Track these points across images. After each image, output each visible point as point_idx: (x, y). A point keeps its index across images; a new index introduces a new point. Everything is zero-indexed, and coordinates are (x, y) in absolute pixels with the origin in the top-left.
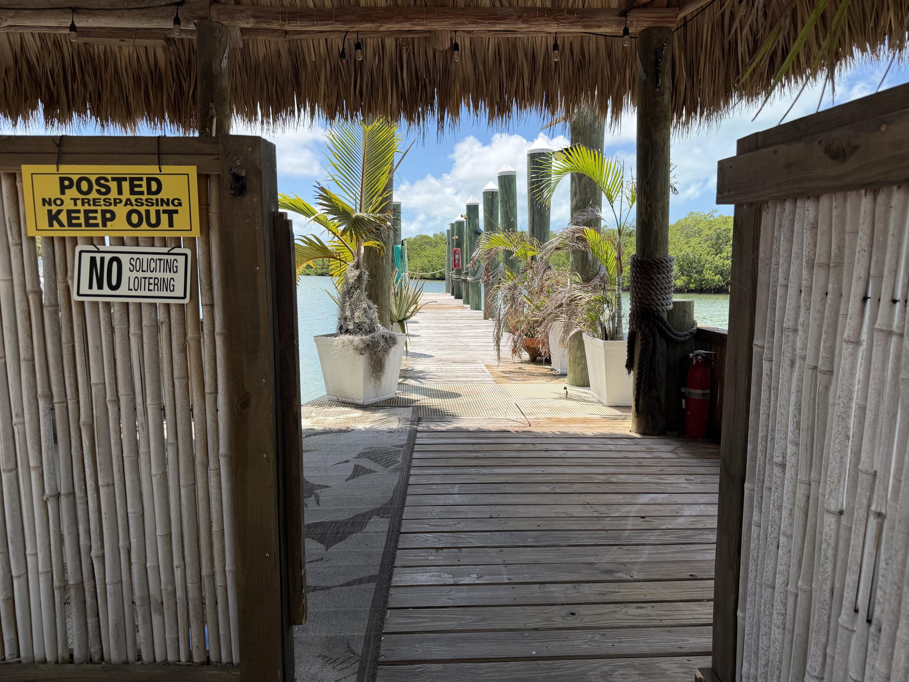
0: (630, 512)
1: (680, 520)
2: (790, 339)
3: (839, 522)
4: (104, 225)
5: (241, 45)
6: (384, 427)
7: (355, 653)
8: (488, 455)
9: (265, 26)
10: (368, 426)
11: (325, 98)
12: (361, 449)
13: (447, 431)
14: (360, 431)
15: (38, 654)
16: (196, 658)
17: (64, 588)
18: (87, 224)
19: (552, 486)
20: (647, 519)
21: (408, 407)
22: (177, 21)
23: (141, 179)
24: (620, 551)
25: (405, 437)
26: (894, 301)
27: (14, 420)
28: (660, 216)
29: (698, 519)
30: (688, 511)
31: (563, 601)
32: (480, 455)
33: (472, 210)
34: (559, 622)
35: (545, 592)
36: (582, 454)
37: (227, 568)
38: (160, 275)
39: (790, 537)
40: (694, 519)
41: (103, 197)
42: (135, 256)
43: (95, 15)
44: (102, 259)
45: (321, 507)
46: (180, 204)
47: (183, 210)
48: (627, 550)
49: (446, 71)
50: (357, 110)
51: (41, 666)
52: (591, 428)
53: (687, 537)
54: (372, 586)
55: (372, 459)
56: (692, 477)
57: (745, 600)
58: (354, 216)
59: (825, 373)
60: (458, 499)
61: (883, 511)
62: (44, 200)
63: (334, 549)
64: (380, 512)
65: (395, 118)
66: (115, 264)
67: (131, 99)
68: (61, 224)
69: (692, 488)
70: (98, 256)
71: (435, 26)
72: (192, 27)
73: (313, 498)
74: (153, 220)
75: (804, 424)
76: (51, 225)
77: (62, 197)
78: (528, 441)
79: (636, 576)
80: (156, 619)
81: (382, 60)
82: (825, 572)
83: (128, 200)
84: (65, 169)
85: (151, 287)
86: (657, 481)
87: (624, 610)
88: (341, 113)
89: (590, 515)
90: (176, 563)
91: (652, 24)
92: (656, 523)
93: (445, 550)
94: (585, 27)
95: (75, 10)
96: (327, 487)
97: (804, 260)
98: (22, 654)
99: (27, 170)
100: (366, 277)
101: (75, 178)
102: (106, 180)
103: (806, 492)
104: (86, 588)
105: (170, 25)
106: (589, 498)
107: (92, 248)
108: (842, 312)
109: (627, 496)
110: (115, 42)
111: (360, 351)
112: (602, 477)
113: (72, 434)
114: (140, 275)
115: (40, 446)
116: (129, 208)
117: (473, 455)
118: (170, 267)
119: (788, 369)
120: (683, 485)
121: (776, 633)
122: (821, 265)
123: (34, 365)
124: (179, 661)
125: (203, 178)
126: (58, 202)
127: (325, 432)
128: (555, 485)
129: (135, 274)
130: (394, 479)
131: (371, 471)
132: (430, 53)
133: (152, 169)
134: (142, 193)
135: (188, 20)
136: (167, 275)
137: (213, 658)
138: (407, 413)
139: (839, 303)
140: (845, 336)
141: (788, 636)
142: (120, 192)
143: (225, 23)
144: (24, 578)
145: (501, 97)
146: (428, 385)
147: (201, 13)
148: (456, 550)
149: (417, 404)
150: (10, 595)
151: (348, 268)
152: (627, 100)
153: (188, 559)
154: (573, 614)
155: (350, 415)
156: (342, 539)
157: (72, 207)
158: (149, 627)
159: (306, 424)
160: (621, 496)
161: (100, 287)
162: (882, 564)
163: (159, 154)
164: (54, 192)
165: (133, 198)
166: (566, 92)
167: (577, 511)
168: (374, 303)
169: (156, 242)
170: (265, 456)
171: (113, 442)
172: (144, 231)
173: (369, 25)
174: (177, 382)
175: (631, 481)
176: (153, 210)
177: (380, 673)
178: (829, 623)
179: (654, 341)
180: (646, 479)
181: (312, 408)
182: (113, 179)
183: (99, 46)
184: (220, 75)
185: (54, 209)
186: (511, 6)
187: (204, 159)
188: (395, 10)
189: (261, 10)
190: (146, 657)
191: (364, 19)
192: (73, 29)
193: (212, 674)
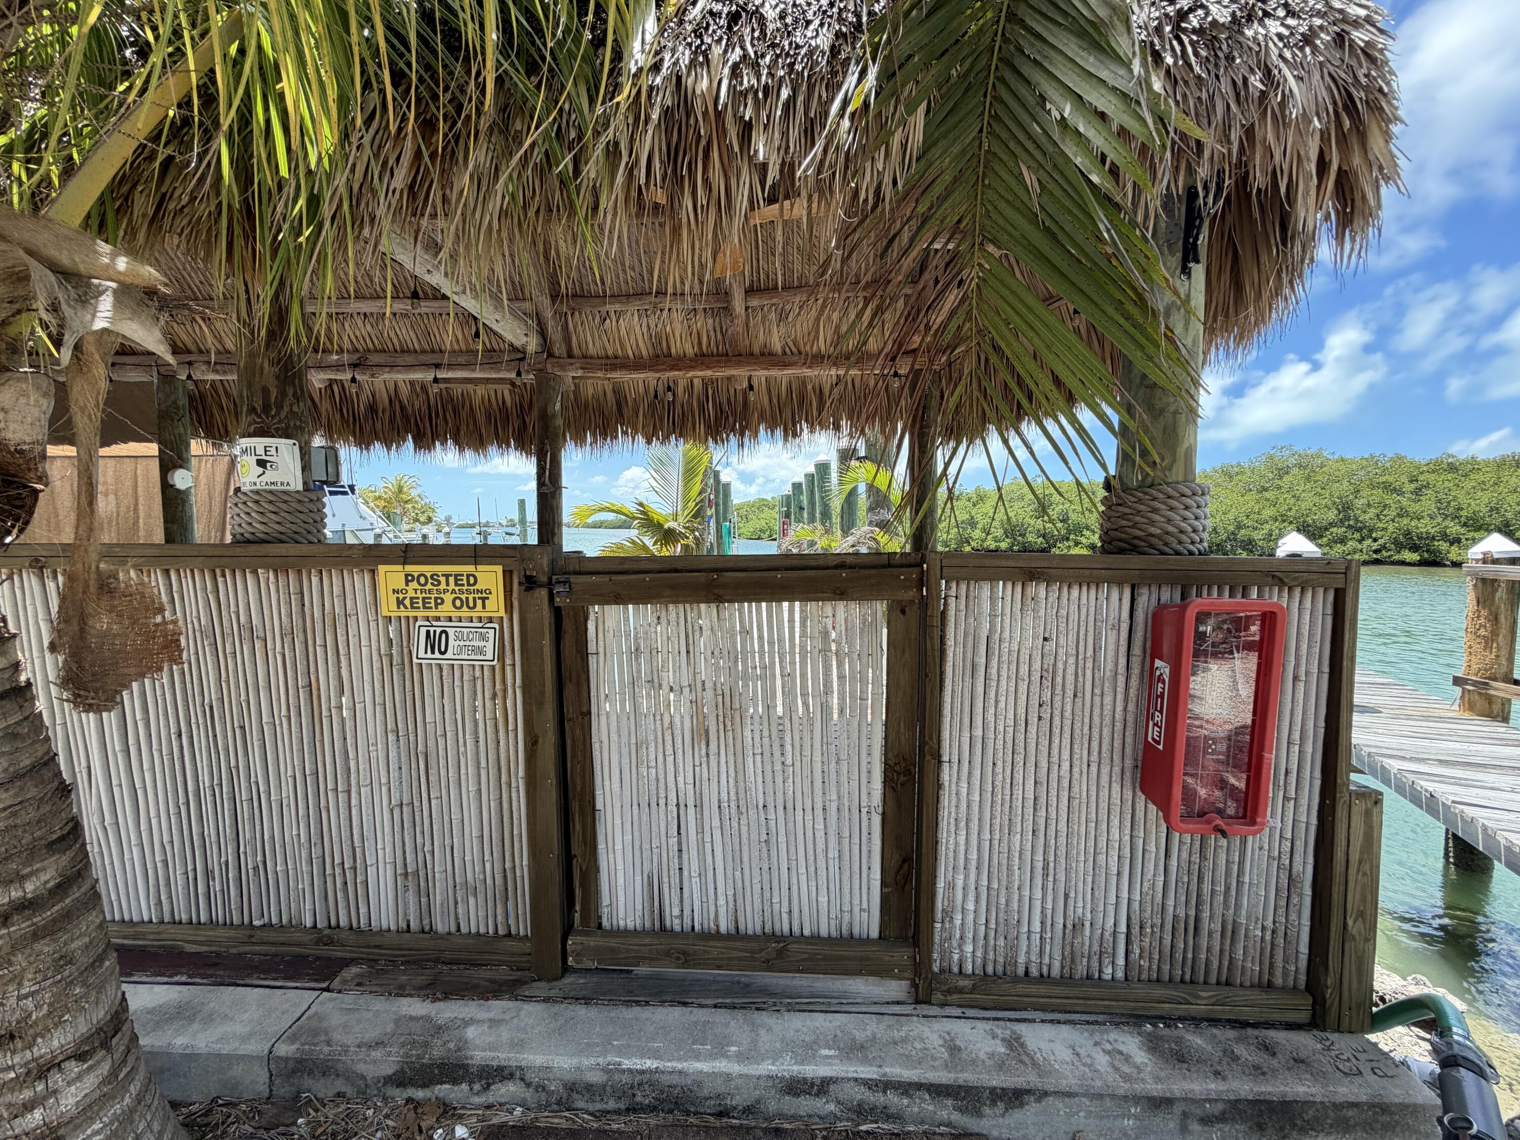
4: (437, 608)
5: (572, 389)
9: (592, 374)
11: (643, 427)
15: (385, 926)
16: (501, 932)
17: (406, 875)
18: (424, 607)
22: (519, 374)
23: (463, 575)
33: (797, 487)
37: (524, 863)
38: (476, 643)
41: (435, 588)
42: (458, 630)
43: (455, 369)
44: (435, 632)
46: (490, 593)
47: (492, 597)
49: (746, 405)
50: (671, 436)
51: (386, 934)
58: (666, 527)
62: (394, 590)
65: (704, 441)
66: (444, 635)
67: (483, 431)
68: (406, 607)
70: (432, 629)
71: (734, 372)
72: (532, 377)
74: (471, 605)
76: (399, 608)
77: (407, 588)
80: (472, 900)
81: (691, 396)
83: (453, 590)
84: (409, 568)
85: (470, 652)
88: (657, 438)
90: (486, 857)
94: (864, 370)
95: (438, 366)
98: (373, 924)
99: (382, 569)
101: (416, 575)
102: (438, 576)
104: (421, 875)
105: (513, 375)
107: (428, 623)
110: (470, 387)
113: (412, 759)
114: (462, 643)
115: (389, 767)
116: (454, 596)
118: (483, 638)
123: (385, 708)
124: (488, 933)
125: (507, 574)
126: (404, 591)
129: (458, 642)
132: (732, 391)
133: (470, 568)
134: (463, 585)
135: (528, 372)
136: (482, 644)
137: (513, 932)
142: (448, 584)
143: (559, 373)
144: (375, 866)
145: (794, 423)
147: (540, 366)
150: (365, 879)
153: (495, 855)
157: (414, 595)
158: (466, 905)
161: (433, 652)
163: (476, 557)
164: (401, 585)
165: (457, 588)
169: (474, 620)
170: (550, 781)
171: (441, 765)
172: (465, 613)
173: (678, 373)
174: (488, 722)
176: (471, 597)
182: (443, 575)
183: (458, 389)
184: (554, 416)
185: (401, 596)
186: (800, 353)
187: (508, 561)
188: (702, 359)
189: (588, 361)
190: (464, 929)
191: (673, 368)
192: (436, 380)
193: (511, 944)
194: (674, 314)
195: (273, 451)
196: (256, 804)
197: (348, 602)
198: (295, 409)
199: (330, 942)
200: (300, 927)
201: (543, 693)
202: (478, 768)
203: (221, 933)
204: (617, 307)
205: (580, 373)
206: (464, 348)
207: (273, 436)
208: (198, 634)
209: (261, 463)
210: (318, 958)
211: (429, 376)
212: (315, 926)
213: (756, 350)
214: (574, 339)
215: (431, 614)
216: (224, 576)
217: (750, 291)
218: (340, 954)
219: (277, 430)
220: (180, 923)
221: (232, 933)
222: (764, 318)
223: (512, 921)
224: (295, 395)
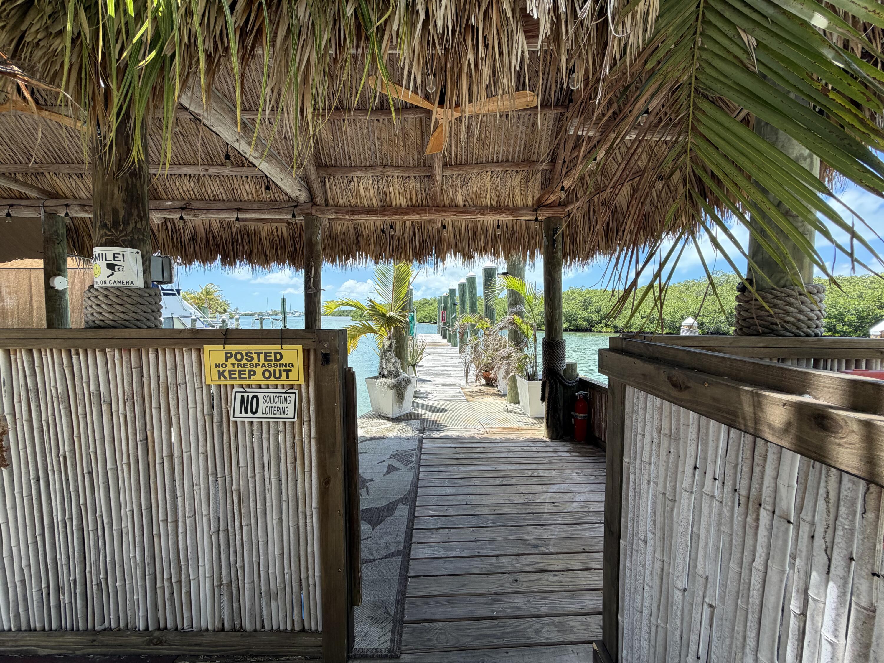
0: (546, 499)
1: (575, 505)
2: (647, 468)
3: (683, 595)
4: (250, 378)
5: (328, 226)
6: (404, 435)
7: (389, 614)
8: (464, 456)
9: (341, 217)
10: (395, 435)
11: (373, 252)
12: (391, 452)
13: (441, 438)
14: (391, 438)
15: (203, 626)
16: (297, 628)
17: (220, 585)
18: (240, 378)
19: (501, 479)
20: (556, 504)
21: (417, 419)
22: (294, 216)
23: (271, 353)
24: (542, 530)
25: (416, 443)
26: (715, 479)
27: (195, 487)
28: (557, 318)
29: (585, 504)
30: (580, 497)
31: (510, 570)
32: (460, 456)
33: (452, 292)
34: (509, 588)
35: (499, 563)
36: (517, 455)
37: (316, 574)
38: (281, 405)
39: (651, 587)
40: (582, 504)
41: (249, 363)
42: (266, 395)
43: (250, 212)
44: (248, 396)
45: (369, 497)
46: (293, 366)
47: (294, 370)
48: (545, 529)
49: (439, 238)
50: (390, 258)
51: (205, 634)
52: (522, 434)
53: (580, 518)
54: (399, 558)
55: (398, 460)
56: (580, 471)
57: (623, 611)
58: (387, 315)
59: (671, 500)
60: (447, 491)
61: (714, 604)
62: (216, 365)
63: (377, 529)
64: (403, 500)
65: (411, 261)
66: (255, 399)
67: (268, 253)
68: (225, 378)
69: (581, 480)
70: (245, 395)
71: (433, 217)
72: (302, 218)
73: (365, 489)
74: (277, 375)
75: (659, 525)
76: (219, 378)
77: (226, 363)
78: (487, 445)
79: (552, 550)
80: (274, 604)
81: (404, 232)
82: (676, 624)
83: (264, 364)
84: (228, 347)
85: (275, 412)
86: (560, 474)
87: (546, 577)
88: (382, 259)
89: (523, 501)
90: (286, 571)
91: (551, 215)
92: (561, 507)
93: (441, 530)
94: (514, 217)
95: (239, 210)
96: (373, 481)
97: (654, 427)
98: (194, 626)
99: (207, 348)
100: (394, 344)
101: (234, 353)
102: (251, 353)
103: (661, 566)
104: (233, 585)
105: (290, 217)
106: (522, 489)
107: (242, 390)
108: (680, 469)
109: (544, 486)
110: (260, 225)
111: (391, 388)
112: (529, 472)
113: (228, 495)
114: (269, 405)
115: (209, 502)
116: (264, 368)
117: (455, 456)
118: (286, 401)
119: (646, 486)
120: (575, 477)
121: (645, 644)
122: (665, 435)
123: (207, 456)
124: (286, 629)
125: (306, 352)
126: (224, 366)
127: (373, 439)
128: (503, 479)
129: (266, 405)
130: (411, 475)
131: (398, 469)
132: (430, 229)
133: (277, 347)
134: (271, 360)
135: (299, 215)
136: (285, 405)
137: (307, 627)
138: (417, 424)
139: (678, 461)
140: (683, 486)
141: (652, 650)
142: (259, 360)
143: (320, 216)
144: (197, 580)
145: (469, 251)
146: (429, 402)
147: (307, 211)
148: (447, 530)
149: (422, 417)
150: (188, 590)
151: (384, 339)
152: (537, 251)
153: (293, 568)
154: (516, 581)
155: (385, 426)
156: (382, 521)
157: (232, 368)
158: (269, 609)
159: (360, 432)
160: (540, 487)
161: (246, 412)
162: (714, 638)
163: (281, 339)
164: (222, 360)
165: (266, 363)
166: (505, 248)
167: (516, 499)
168: (399, 359)
169: (279, 387)
170: (338, 512)
171: (251, 500)
172: (272, 382)
173: (397, 217)
174: (289, 465)
175: (545, 475)
176: (277, 370)
177: (405, 630)
178: (680, 656)
179: (556, 387)
180: (554, 473)
181: (364, 420)
182: (255, 353)
183: (251, 226)
184: (317, 243)
185: (222, 369)
186: (474, 205)
187: (307, 342)
188: (412, 209)
189: (339, 209)
190: (267, 627)
191: (395, 214)
192: (238, 219)
193: (306, 639)
194: (395, 180)
195: (120, 257)
196: (100, 533)
197: (179, 374)
198: (139, 226)
199: (160, 642)
200: (135, 630)
201: (334, 444)
202: (280, 501)
203: (69, 639)
204: (359, 174)
205: (334, 216)
206: (256, 198)
207: (121, 246)
208: (55, 400)
209: (111, 266)
210: (149, 656)
211: (232, 216)
212: (147, 629)
213: (447, 204)
214: (330, 194)
215: (244, 383)
216: (78, 354)
217: (446, 165)
218: (167, 652)
219: (124, 241)
220: (35, 630)
221: (79, 639)
222: (453, 183)
223: (305, 617)
224: (139, 215)
